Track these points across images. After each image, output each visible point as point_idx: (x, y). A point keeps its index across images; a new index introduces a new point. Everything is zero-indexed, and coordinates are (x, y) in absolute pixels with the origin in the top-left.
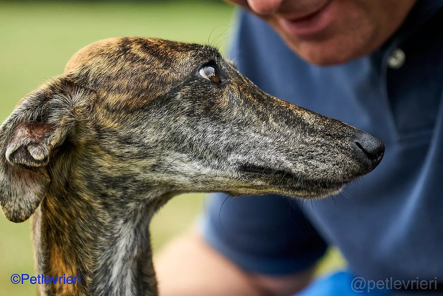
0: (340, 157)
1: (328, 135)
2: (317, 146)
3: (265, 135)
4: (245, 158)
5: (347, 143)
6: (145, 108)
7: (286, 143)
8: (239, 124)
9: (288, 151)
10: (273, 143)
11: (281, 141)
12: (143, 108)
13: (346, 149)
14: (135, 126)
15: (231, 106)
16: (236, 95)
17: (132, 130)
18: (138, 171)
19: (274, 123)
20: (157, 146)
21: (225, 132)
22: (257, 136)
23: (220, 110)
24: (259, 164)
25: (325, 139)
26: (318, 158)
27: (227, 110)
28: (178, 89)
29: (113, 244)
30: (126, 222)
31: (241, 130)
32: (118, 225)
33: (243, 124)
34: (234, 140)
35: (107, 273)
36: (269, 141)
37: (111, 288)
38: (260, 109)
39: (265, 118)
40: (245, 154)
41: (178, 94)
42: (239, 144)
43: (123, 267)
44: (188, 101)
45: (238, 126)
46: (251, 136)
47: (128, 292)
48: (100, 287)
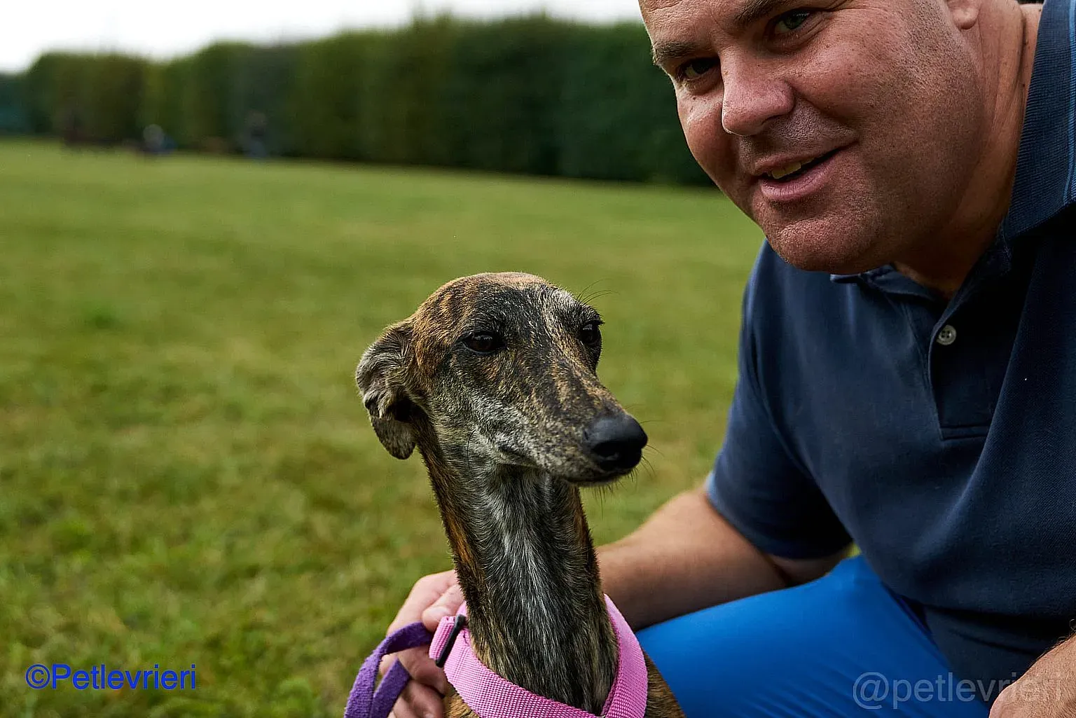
0: (570, 450)
1: (567, 419)
4: (507, 439)
6: (437, 374)
10: (528, 425)
12: (435, 374)
13: (577, 441)
15: (497, 380)
16: (509, 363)
19: (534, 399)
20: (459, 415)
22: (519, 414)
23: (489, 382)
24: (515, 449)
25: (563, 424)
27: (493, 382)
28: (451, 356)
29: (488, 514)
30: (489, 493)
31: (506, 406)
32: (484, 495)
33: (509, 400)
34: (494, 417)
35: (499, 544)
36: (526, 421)
37: (509, 562)
38: (527, 380)
39: (528, 393)
40: (508, 434)
41: (450, 362)
42: (501, 423)
43: (512, 538)
44: (459, 370)
45: (502, 401)
46: (514, 414)
47: (532, 564)
48: (497, 559)
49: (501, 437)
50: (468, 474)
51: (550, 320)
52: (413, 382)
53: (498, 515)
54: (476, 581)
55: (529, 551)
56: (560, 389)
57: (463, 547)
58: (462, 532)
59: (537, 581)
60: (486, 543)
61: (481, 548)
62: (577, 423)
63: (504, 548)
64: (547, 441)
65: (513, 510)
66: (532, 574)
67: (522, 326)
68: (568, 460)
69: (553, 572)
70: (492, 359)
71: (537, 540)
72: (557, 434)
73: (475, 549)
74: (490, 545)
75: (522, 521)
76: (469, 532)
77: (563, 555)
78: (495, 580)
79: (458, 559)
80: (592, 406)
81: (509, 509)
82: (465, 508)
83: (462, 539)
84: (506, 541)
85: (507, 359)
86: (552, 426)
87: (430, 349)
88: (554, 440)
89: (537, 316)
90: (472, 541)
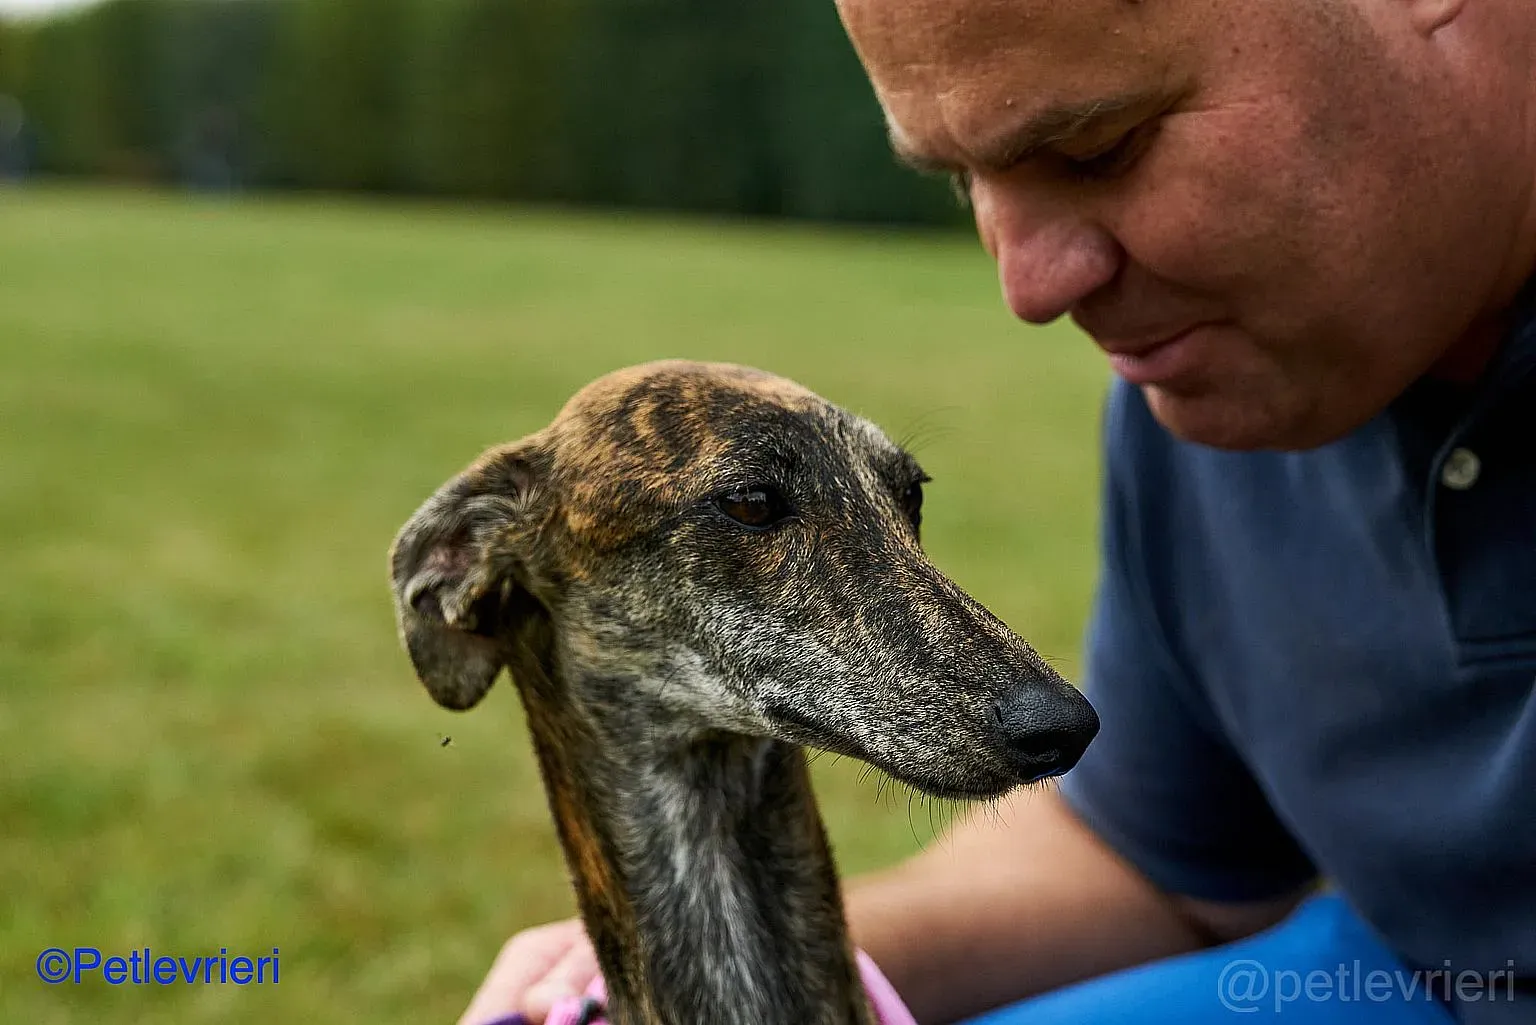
0: (958, 736)
1: (949, 677)
2: (918, 703)
3: (837, 653)
4: (787, 693)
5: (979, 706)
6: (624, 550)
7: (870, 679)
8: (787, 619)
9: (869, 699)
10: (845, 675)
11: (863, 672)
12: (619, 549)
13: (974, 721)
14: (613, 584)
15: (780, 578)
16: (805, 551)
17: (609, 589)
18: (636, 672)
19: (862, 627)
20: (653, 629)
21: (754, 630)
22: (823, 651)
23: (758, 581)
24: (807, 714)
25: (941, 686)
26: (916, 731)
27: (770, 582)
28: (675, 524)
29: (650, 807)
30: (658, 770)
31: (791, 631)
32: (647, 772)
33: (798, 620)
34: (767, 651)
35: (665, 864)
36: (841, 667)
37: (682, 894)
38: (846, 588)
39: (847, 613)
40: (789, 684)
41: (672, 536)
42: (778, 662)
43: (692, 852)
44: (691, 552)
45: (786, 621)
46: (810, 647)
47: (728, 898)
48: (657, 889)
49: (770, 687)
50: (624, 733)
51: (868, 480)
52: (547, 557)
53: (671, 809)
54: (619, 926)
55: (723, 875)
56: (923, 617)
57: (592, 863)
58: (590, 832)
59: (736, 929)
60: (638, 858)
61: (629, 868)
62: (974, 688)
63: (674, 871)
64: (903, 713)
65: (704, 801)
66: (728, 916)
67: (825, 485)
68: (951, 753)
69: (766, 917)
70: (771, 539)
71: (740, 856)
72: (929, 703)
73: (616, 867)
74: (644, 863)
75: (715, 823)
76: (605, 835)
77: (783, 880)
78: (653, 926)
79: (582, 884)
80: (1002, 660)
81: (696, 799)
82: (603, 793)
83: (590, 847)
84: (680, 858)
85: (800, 542)
86: (913, 686)
87: (623, 503)
88: (922, 715)
89: (843, 468)
90: (611, 853)
